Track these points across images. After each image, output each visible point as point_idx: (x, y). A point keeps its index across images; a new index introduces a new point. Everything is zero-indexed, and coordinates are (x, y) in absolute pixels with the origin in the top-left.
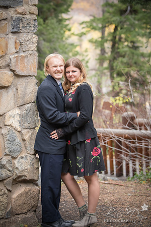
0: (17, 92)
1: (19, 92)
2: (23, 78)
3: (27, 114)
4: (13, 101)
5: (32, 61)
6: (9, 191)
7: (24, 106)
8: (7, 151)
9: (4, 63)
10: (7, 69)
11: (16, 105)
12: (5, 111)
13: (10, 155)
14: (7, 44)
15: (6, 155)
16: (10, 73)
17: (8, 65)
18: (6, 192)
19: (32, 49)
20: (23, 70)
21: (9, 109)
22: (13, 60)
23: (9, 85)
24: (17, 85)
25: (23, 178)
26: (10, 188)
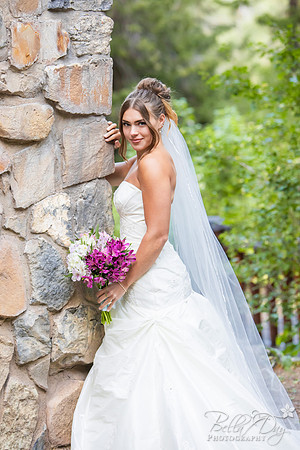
0: (63, 154)
1: (67, 153)
2: (77, 121)
3: (86, 207)
4: (51, 176)
5: (100, 79)
6: (42, 390)
7: (78, 188)
8: (37, 295)
9: (32, 85)
10: (39, 98)
11: (61, 186)
12: (34, 200)
13: (43, 304)
14: (38, 38)
15: (35, 304)
16: (45, 108)
17: (41, 90)
18: (35, 392)
19: (99, 50)
20: (76, 101)
21: (41, 194)
22: (53, 78)
23: (44, 136)
24: (61, 137)
25: (76, 359)
26: (43, 384)
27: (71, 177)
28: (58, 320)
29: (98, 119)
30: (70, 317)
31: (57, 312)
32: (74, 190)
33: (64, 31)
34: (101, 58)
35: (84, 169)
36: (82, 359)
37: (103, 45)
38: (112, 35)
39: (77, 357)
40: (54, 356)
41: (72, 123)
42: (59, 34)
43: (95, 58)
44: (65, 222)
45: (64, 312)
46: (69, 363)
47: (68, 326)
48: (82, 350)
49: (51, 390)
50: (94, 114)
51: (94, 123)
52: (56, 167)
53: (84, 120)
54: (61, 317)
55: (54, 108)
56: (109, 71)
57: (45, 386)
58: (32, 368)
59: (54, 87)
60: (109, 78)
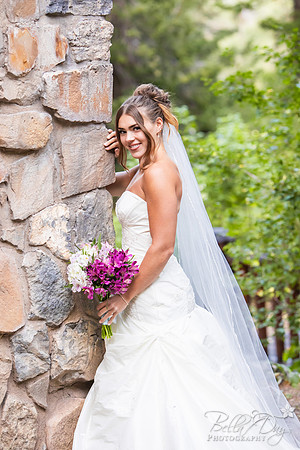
1: (66, 163)
2: (76, 130)
4: (50, 186)
5: (100, 86)
6: (41, 408)
7: (77, 199)
8: (35, 310)
9: (29, 93)
10: (37, 106)
11: (60, 197)
12: (32, 211)
13: (42, 319)
14: (35, 44)
15: (34, 319)
16: (44, 116)
17: (39, 98)
18: (34, 410)
19: (99, 55)
20: (75, 109)
21: (40, 205)
22: (52, 85)
23: (42, 145)
24: (60, 146)
25: (76, 376)
26: (42, 402)
27: (70, 187)
28: (57, 335)
29: (98, 127)
30: (70, 332)
31: (56, 327)
32: (74, 201)
33: (62, 37)
34: (101, 64)
35: (84, 178)
36: (82, 376)
37: (103, 50)
38: (112, 40)
39: (77, 374)
40: (54, 373)
41: (70, 132)
42: (57, 40)
43: (95, 64)
44: (65, 234)
45: (64, 327)
46: (69, 380)
47: (67, 342)
48: (82, 366)
49: (51, 409)
50: (93, 122)
51: (93, 131)
52: (55, 177)
53: (84, 128)
54: (60, 332)
55: (53, 116)
56: (110, 77)
57: (45, 405)
58: (31, 385)
59: (52, 94)
60: (109, 84)
